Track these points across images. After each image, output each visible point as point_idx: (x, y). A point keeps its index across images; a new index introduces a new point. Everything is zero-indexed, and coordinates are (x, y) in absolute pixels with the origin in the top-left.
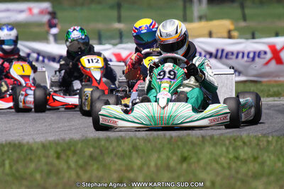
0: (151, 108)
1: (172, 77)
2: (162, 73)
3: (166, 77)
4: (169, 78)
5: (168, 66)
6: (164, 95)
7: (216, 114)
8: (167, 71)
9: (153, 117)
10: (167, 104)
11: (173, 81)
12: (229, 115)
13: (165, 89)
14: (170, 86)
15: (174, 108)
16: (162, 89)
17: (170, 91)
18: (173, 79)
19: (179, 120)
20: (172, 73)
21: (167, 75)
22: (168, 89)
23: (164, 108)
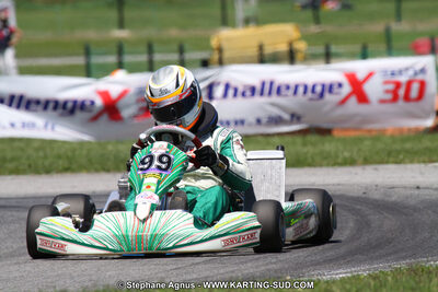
0: (122, 221)
1: (164, 166)
2: (147, 160)
3: (153, 167)
4: (159, 168)
5: (159, 148)
6: (146, 198)
7: (236, 230)
8: (156, 155)
9: (125, 237)
10: (151, 214)
11: (164, 173)
12: (259, 231)
13: (149, 187)
14: (159, 183)
15: (163, 220)
16: (144, 187)
17: (157, 190)
18: (166, 170)
19: (169, 241)
20: (165, 159)
21: (156, 163)
22: (154, 188)
23: (145, 220)
